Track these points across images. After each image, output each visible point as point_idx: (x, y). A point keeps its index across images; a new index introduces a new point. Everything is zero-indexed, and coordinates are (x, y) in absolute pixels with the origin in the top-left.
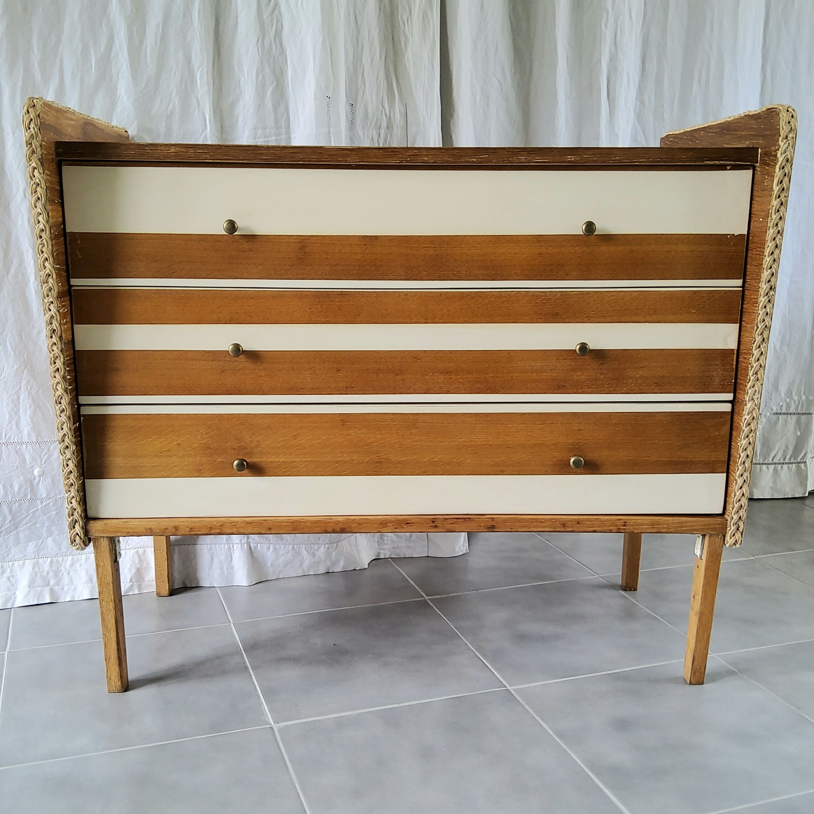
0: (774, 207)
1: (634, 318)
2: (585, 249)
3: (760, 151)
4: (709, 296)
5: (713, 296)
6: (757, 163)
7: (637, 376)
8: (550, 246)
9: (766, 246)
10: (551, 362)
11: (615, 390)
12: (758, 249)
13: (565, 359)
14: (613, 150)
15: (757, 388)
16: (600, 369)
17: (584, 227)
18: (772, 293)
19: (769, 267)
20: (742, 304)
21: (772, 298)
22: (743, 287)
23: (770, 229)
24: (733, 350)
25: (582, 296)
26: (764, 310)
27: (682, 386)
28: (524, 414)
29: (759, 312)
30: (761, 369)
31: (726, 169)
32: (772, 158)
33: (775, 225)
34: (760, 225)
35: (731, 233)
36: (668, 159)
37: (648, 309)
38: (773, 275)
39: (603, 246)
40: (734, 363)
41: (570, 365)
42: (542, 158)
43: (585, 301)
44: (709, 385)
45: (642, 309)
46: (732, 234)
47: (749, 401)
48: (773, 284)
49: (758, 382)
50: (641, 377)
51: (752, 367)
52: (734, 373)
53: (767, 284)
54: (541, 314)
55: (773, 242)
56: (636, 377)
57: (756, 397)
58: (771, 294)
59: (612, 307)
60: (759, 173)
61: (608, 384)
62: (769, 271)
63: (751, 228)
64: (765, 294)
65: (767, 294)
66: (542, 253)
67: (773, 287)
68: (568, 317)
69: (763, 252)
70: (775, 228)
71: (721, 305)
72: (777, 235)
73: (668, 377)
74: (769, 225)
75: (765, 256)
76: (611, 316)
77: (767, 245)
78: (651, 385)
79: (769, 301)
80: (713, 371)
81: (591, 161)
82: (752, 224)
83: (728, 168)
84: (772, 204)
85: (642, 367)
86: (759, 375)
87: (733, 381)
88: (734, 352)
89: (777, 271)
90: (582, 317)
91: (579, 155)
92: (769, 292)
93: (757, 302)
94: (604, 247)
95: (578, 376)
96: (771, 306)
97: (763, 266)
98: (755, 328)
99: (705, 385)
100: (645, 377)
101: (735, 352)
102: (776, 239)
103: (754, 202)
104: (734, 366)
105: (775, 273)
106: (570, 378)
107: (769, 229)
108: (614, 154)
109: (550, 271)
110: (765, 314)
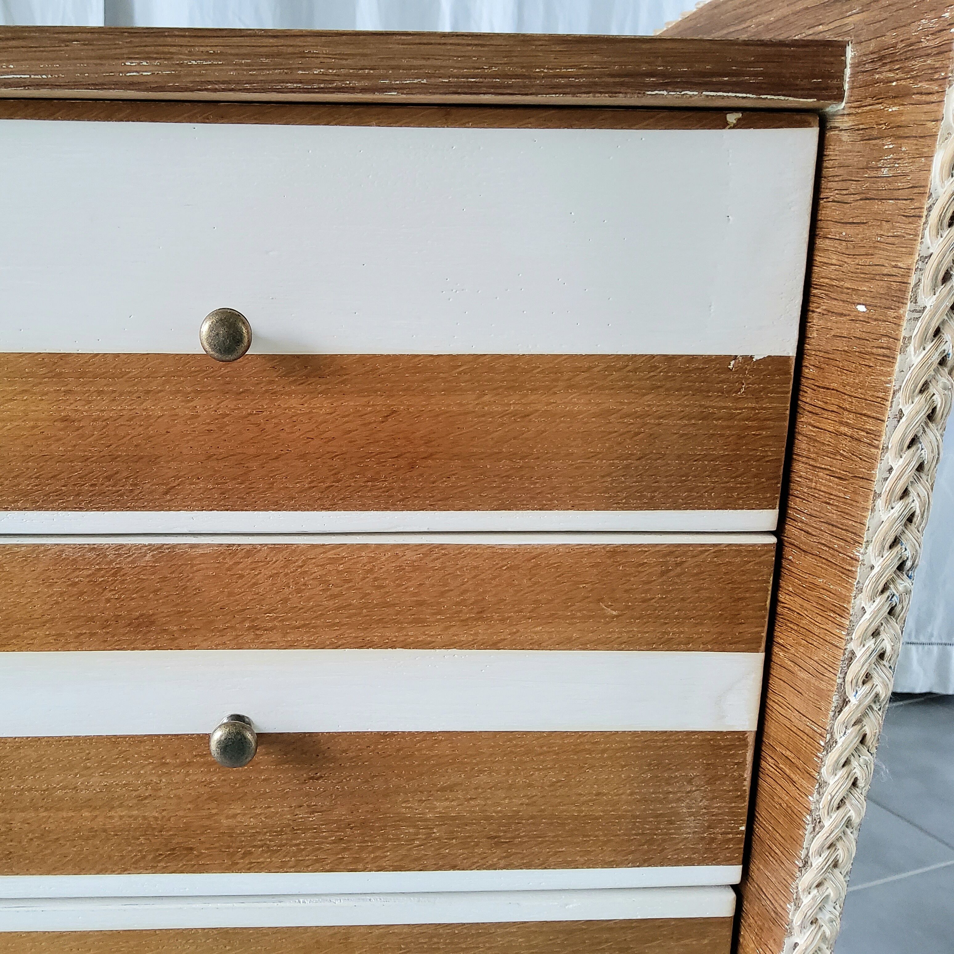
0: (933, 263)
1: (412, 633)
2: (228, 404)
3: (850, 53)
4: (665, 563)
5: (678, 565)
6: (839, 97)
7: (429, 816)
8: (100, 393)
9: (890, 413)
10: (138, 775)
11: (357, 860)
12: (850, 418)
13: (184, 764)
14: (298, 41)
15: (831, 892)
16: (307, 794)
17: (206, 328)
18: (903, 584)
19: (899, 491)
20: (776, 587)
21: (901, 601)
22: (779, 532)
23: (911, 349)
24: (744, 733)
25: (230, 562)
26: (871, 643)
27: (577, 844)
28: (61, 935)
29: (851, 646)
30: (848, 831)
31: (724, 125)
32: (917, 64)
33: (931, 331)
34: (858, 329)
35: (739, 353)
36: (511, 77)
37: (458, 604)
38: (910, 520)
39: (289, 394)
40: (748, 775)
41: (206, 784)
42: (25, 66)
43: (241, 576)
44: (664, 841)
45: (439, 603)
46: (745, 358)
47: (803, 927)
48: (908, 554)
49: (836, 871)
50: (444, 819)
51: (818, 823)
52: (747, 804)
53: (886, 554)
54: (92, 619)
55: (920, 400)
56: (427, 820)
57: (828, 916)
58: (901, 588)
59: (334, 597)
60: (845, 137)
61: (334, 842)
62: (899, 506)
63: (813, 334)
64: (880, 588)
65: (885, 588)
66: (73, 415)
67: (909, 564)
68: (186, 631)
69: (877, 435)
70: (929, 346)
71: (705, 594)
72: (936, 371)
73: (532, 817)
74: (904, 333)
75: (885, 449)
76: (335, 625)
77: (895, 410)
78: (477, 845)
79: (891, 612)
80: (679, 800)
81: (218, 82)
82: (815, 320)
83: (732, 118)
84: (920, 249)
85: (443, 789)
86: (840, 852)
87: (743, 828)
88: (745, 739)
89: (926, 506)
90: (233, 628)
91: (169, 56)
92: (893, 580)
93: (842, 612)
94: (294, 402)
95: (235, 816)
96: (898, 627)
97: (876, 487)
98: (835, 699)
99: (651, 842)
100: (454, 818)
101: (751, 740)
102: (932, 389)
103: (820, 243)
104: (747, 784)
105: (918, 512)
106: (207, 823)
107: (903, 350)
108: (302, 55)
109: (108, 478)
110: (875, 655)
